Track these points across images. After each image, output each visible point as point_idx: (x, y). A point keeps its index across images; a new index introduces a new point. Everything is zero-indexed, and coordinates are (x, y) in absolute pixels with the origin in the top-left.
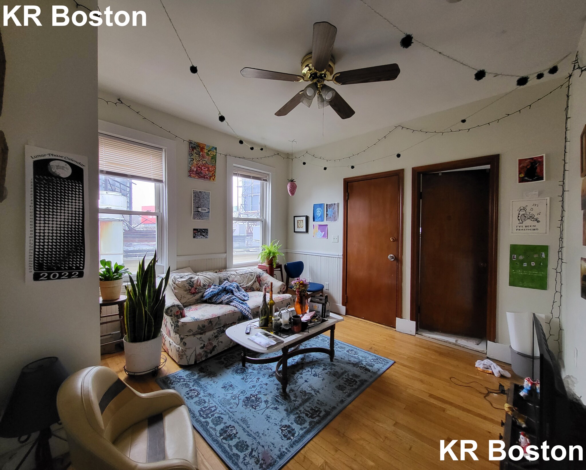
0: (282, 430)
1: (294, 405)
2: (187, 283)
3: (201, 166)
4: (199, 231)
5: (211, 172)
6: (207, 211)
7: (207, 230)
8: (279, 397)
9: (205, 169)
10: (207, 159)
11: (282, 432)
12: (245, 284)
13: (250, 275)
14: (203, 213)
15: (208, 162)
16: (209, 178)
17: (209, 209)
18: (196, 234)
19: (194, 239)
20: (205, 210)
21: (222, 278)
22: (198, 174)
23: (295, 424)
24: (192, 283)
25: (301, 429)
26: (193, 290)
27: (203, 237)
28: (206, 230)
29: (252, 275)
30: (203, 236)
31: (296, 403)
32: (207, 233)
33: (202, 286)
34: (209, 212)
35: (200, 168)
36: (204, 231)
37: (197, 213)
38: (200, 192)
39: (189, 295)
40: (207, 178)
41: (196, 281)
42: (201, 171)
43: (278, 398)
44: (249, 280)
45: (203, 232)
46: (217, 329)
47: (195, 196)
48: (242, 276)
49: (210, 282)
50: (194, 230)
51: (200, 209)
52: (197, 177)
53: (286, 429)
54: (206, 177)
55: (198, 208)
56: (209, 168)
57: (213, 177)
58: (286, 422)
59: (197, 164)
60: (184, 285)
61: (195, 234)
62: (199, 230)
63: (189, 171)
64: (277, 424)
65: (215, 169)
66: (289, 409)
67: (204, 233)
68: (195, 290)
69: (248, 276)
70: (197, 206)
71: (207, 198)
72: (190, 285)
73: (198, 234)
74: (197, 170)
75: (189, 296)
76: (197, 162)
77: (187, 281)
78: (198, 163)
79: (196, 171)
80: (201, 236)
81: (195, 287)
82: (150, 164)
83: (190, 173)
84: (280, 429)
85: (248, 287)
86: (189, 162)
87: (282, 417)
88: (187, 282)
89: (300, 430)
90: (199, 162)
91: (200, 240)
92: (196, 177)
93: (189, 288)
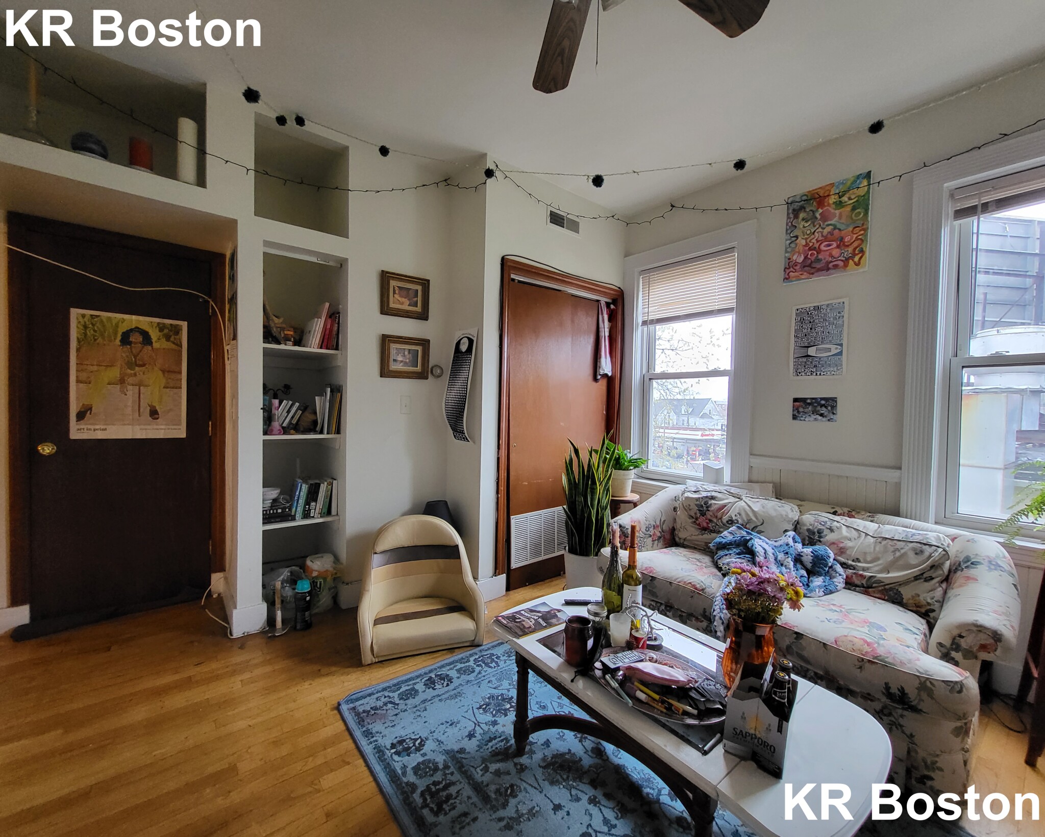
0: (416, 740)
1: (473, 767)
2: (697, 505)
3: (817, 245)
4: (809, 404)
5: (848, 246)
6: (834, 352)
7: (834, 400)
8: (502, 744)
9: (829, 245)
10: (836, 219)
11: (412, 739)
12: (877, 568)
13: (914, 549)
14: (820, 358)
15: (839, 226)
16: (841, 264)
17: (841, 345)
18: (801, 410)
19: (795, 421)
20: (829, 350)
21: (805, 525)
22: (810, 266)
23: (421, 759)
24: (707, 507)
25: (404, 767)
26: (702, 521)
27: (820, 418)
28: (831, 403)
29: (922, 552)
30: (822, 415)
31: (478, 770)
32: (834, 407)
33: (725, 521)
34: (840, 353)
35: (814, 249)
36: (823, 402)
37: (804, 360)
38: (817, 308)
39: (695, 528)
40: (836, 267)
41: (716, 506)
42: (817, 256)
43: (502, 741)
44: (901, 562)
45: (822, 406)
46: (653, 601)
47: (802, 321)
48: (884, 542)
49: (749, 521)
50: (796, 400)
51: (812, 351)
52: (805, 275)
53: (414, 745)
54: (831, 265)
55: (808, 347)
56: (842, 239)
57: (856, 259)
58: (429, 746)
59: (807, 245)
60: (690, 505)
61: (797, 409)
62: (809, 401)
63: (785, 268)
64: (431, 735)
65: (865, 235)
66: (463, 756)
67: (824, 408)
68: (707, 523)
69: (902, 551)
70: (806, 344)
71: (835, 318)
72: (699, 510)
73: (806, 410)
74: (806, 258)
75: (693, 529)
76: (806, 239)
77: (697, 499)
78: (808, 241)
79: (803, 261)
80: (814, 417)
81: (709, 517)
82: (714, 286)
83: (788, 271)
84: (420, 737)
85: (879, 581)
86: (786, 249)
87: (445, 743)
88: (698, 503)
89: (403, 764)
90: (813, 236)
91: (811, 425)
92: (803, 277)
93: (696, 514)
